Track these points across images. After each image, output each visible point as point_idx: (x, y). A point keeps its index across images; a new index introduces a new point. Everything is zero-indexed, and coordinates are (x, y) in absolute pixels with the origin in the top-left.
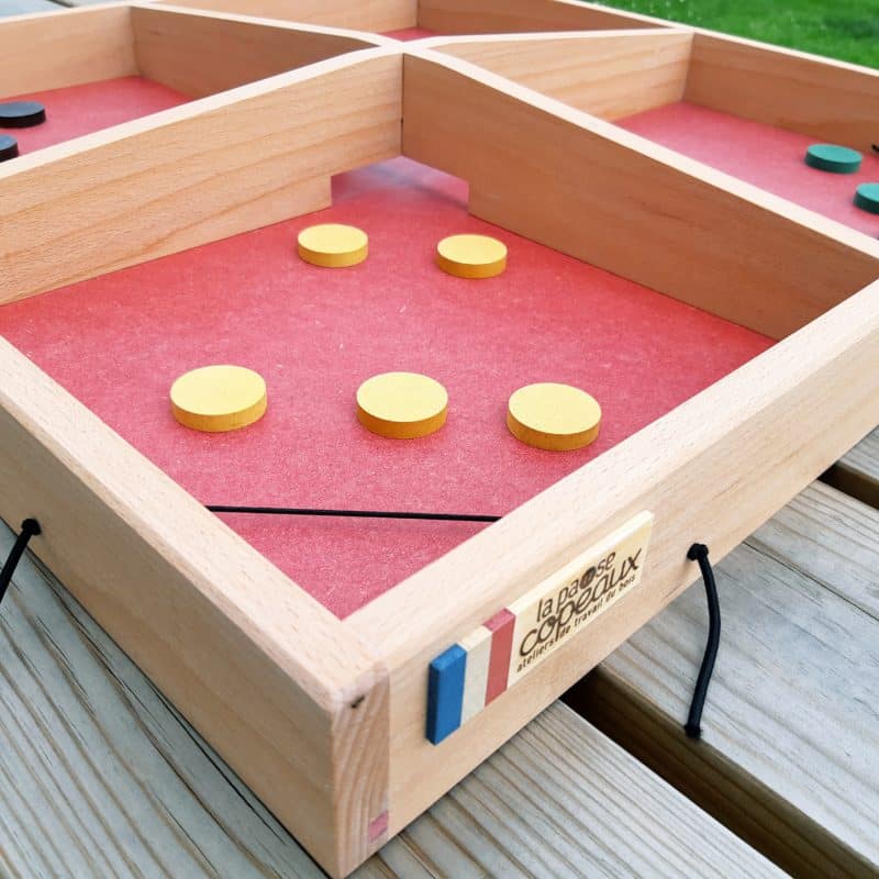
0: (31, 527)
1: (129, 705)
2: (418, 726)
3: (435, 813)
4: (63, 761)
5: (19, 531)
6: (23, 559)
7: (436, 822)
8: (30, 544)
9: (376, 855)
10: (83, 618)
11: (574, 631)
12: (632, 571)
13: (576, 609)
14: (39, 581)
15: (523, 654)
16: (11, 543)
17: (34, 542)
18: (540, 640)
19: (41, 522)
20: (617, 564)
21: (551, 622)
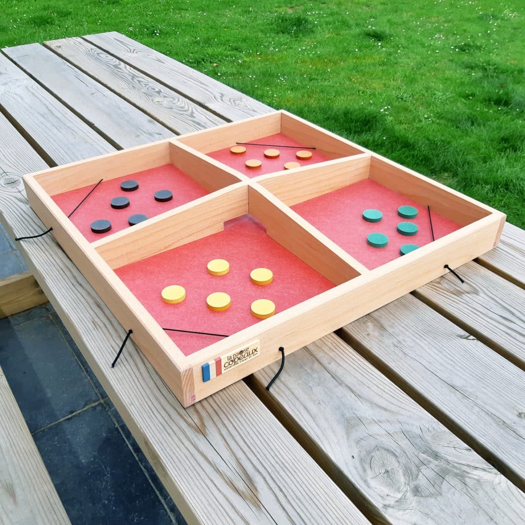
0: (131, 332)
1: (149, 372)
2: (201, 378)
3: (208, 399)
4: (135, 382)
5: (128, 332)
6: (128, 339)
7: (207, 400)
8: (130, 335)
9: (193, 405)
10: (141, 353)
11: (239, 364)
12: (256, 352)
13: (239, 359)
14: (131, 344)
15: (225, 367)
16: (126, 335)
17: (131, 335)
18: (229, 364)
19: (133, 331)
20: (250, 350)
21: (232, 361)
